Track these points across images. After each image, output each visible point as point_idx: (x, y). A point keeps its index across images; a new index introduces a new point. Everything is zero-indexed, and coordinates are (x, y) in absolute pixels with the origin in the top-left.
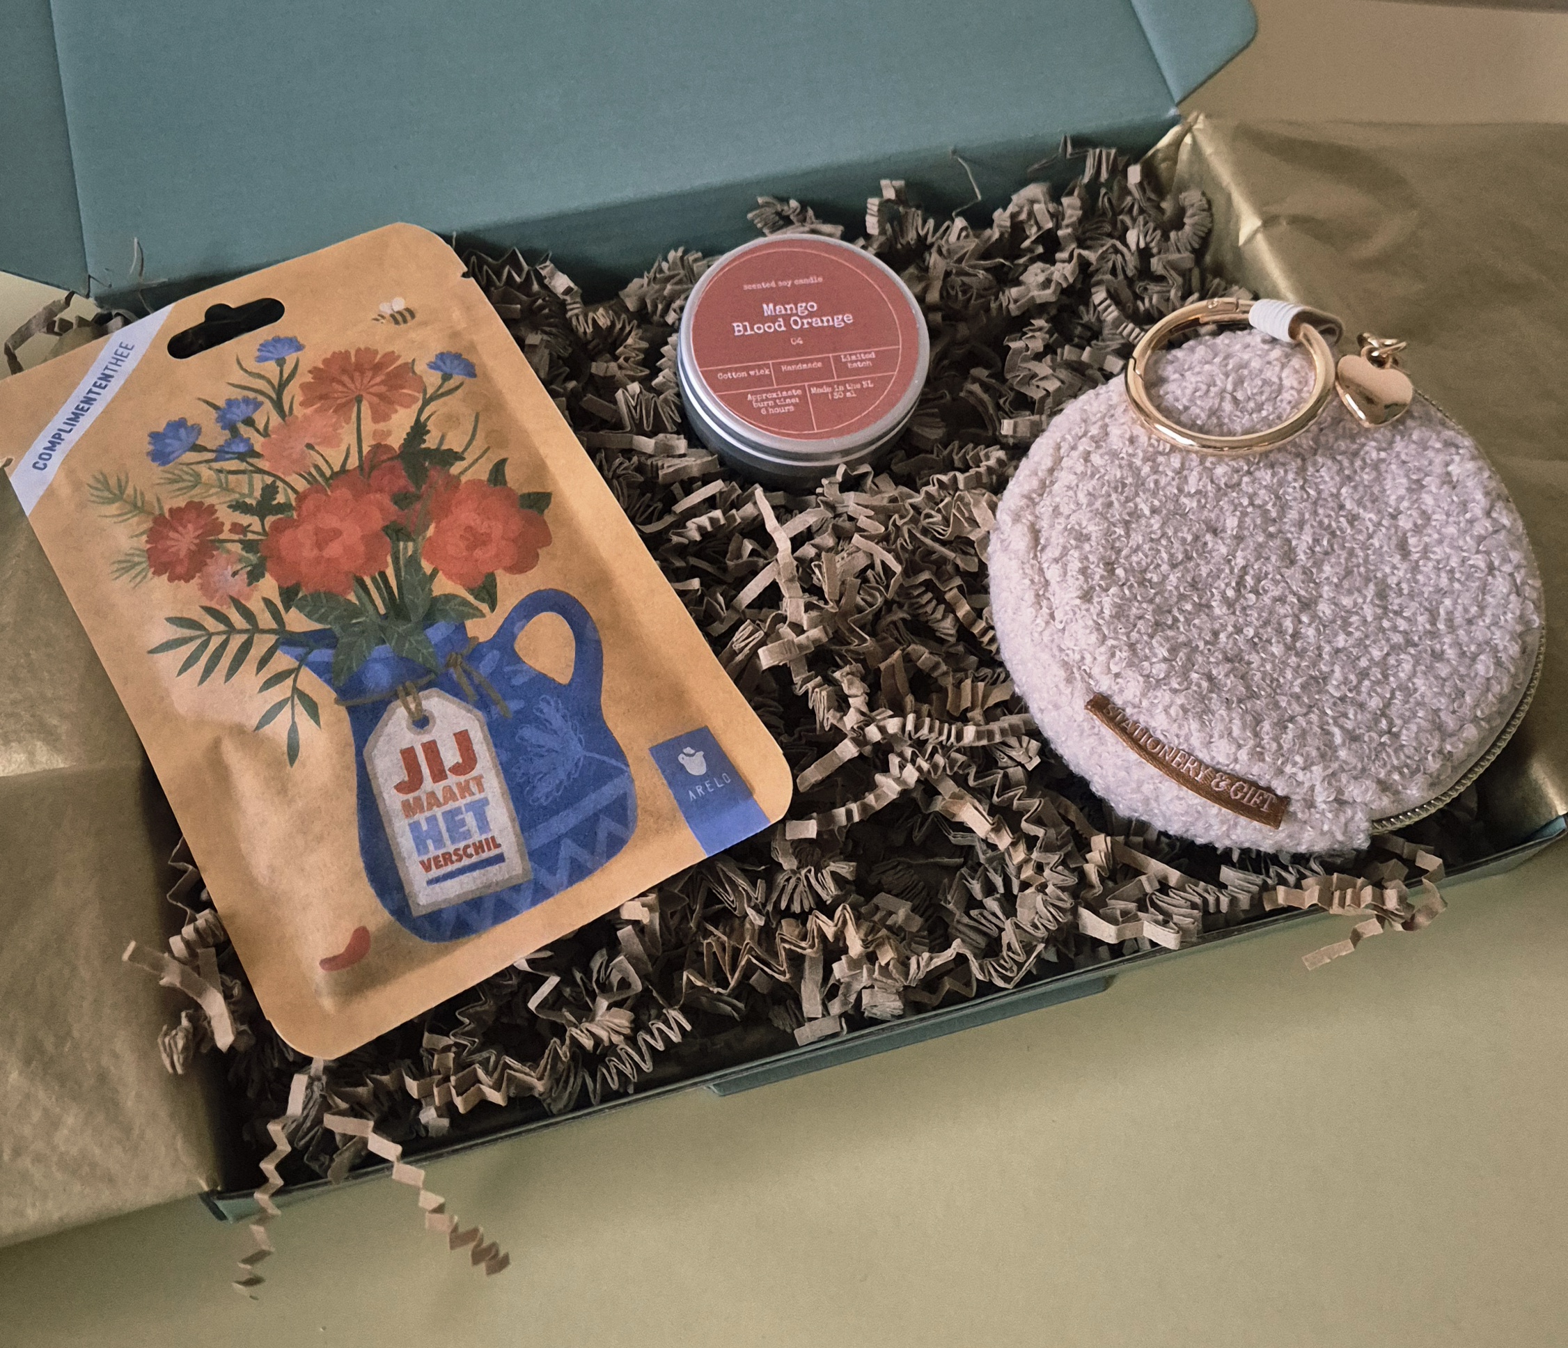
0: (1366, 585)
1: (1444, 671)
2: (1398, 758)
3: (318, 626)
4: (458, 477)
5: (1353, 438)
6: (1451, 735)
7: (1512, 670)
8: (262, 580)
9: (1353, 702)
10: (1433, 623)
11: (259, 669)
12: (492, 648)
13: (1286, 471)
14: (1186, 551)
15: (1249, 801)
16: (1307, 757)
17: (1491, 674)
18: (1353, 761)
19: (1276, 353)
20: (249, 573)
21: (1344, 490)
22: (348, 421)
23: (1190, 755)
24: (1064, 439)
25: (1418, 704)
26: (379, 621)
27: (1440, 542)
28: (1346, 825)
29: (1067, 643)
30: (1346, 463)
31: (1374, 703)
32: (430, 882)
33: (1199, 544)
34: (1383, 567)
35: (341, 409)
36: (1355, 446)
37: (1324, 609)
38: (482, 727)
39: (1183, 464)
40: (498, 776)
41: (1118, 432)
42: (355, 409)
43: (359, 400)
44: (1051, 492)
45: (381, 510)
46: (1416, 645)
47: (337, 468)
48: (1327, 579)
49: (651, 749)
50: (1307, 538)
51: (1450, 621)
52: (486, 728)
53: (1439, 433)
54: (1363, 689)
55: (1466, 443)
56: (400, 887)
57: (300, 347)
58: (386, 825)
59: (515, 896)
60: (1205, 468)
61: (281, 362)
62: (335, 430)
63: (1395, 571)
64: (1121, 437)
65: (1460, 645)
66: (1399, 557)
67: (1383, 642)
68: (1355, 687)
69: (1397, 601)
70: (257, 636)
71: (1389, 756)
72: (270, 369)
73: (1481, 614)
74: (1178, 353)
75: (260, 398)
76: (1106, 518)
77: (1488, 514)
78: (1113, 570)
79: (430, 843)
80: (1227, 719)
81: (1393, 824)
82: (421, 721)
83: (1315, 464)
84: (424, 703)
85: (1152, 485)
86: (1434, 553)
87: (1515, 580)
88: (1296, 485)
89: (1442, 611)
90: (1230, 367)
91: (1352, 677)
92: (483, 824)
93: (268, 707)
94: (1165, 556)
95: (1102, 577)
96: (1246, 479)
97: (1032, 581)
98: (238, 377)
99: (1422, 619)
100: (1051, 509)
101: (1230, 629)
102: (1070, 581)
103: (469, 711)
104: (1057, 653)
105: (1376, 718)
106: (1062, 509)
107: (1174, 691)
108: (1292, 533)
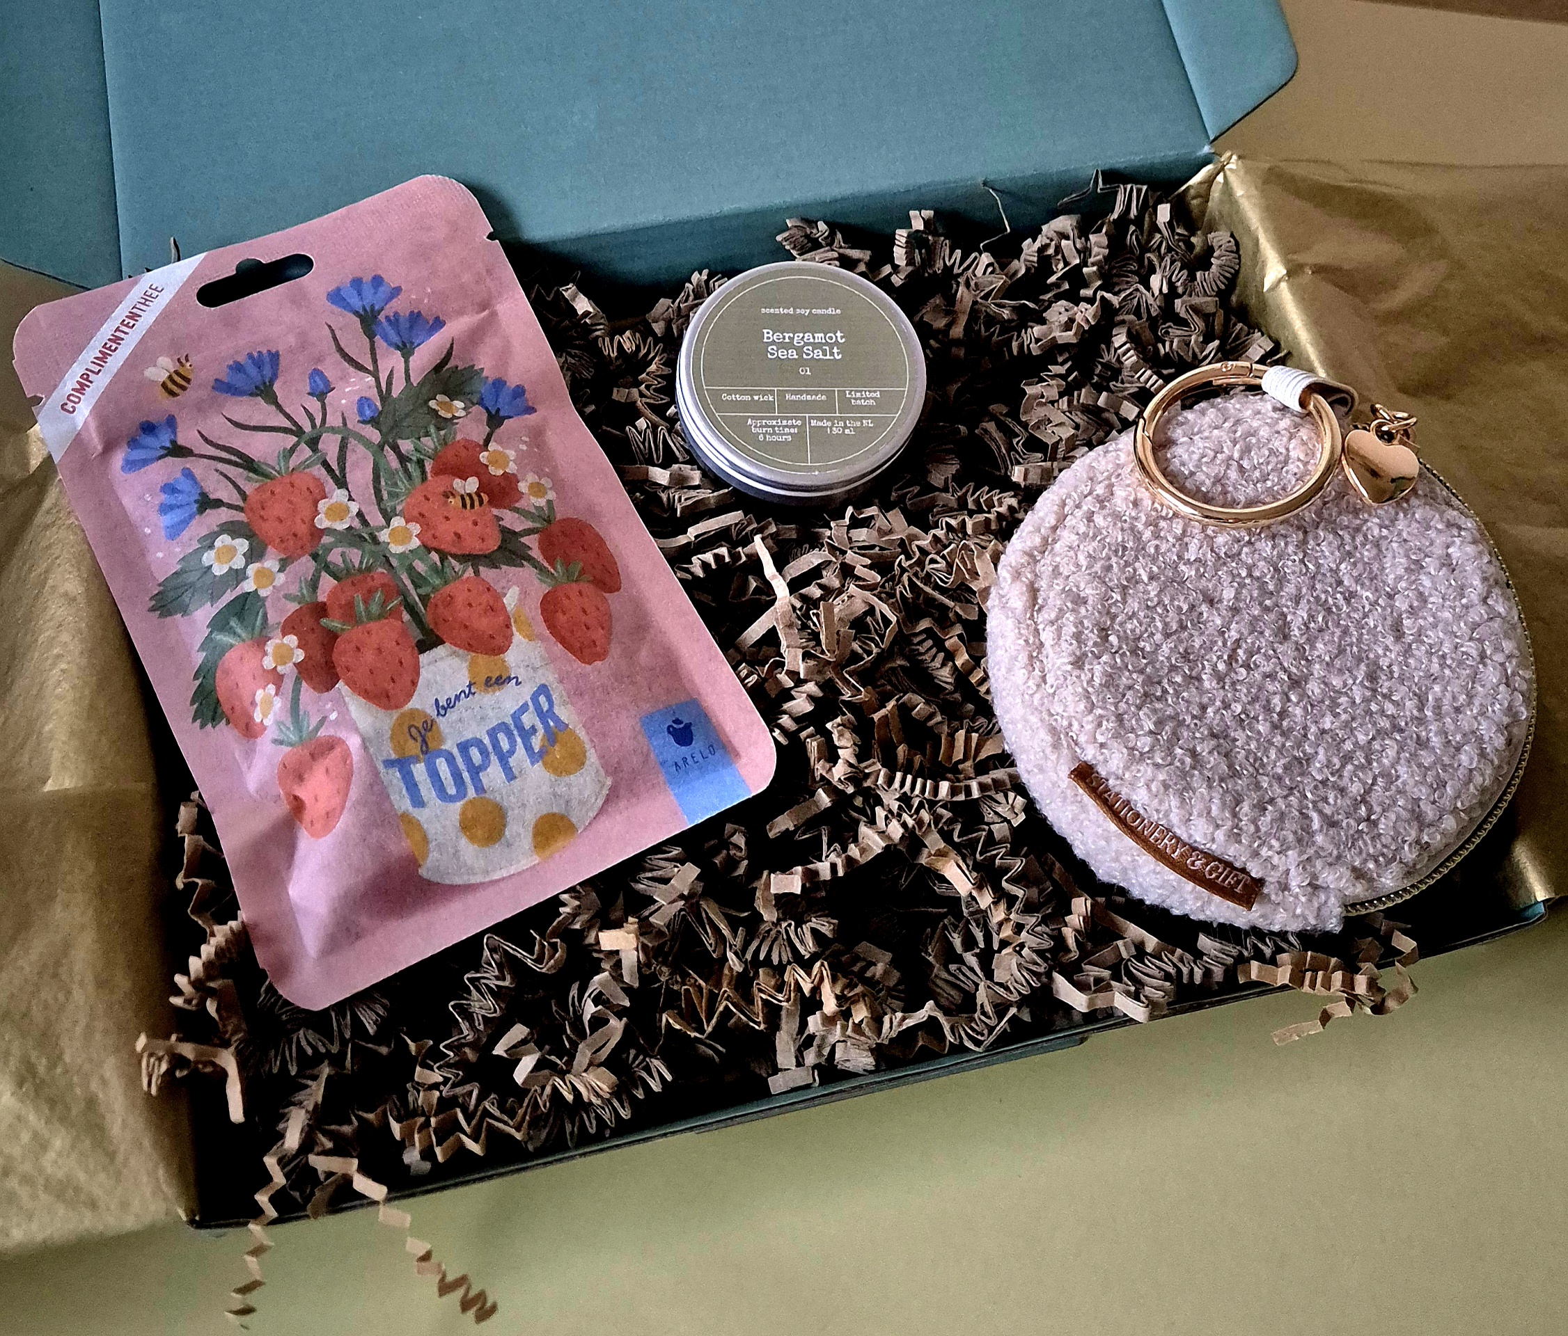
0: (1358, 665)
1: (1427, 760)
2: (1375, 847)
5: (1356, 512)
6: (1430, 825)
7: (1496, 762)
9: (1335, 787)
10: (1421, 710)
13: (1286, 544)
14: (1181, 620)
15: (1224, 880)
16: (1283, 842)
17: (1474, 765)
18: (1331, 847)
19: (1285, 423)
21: (1343, 566)
23: (1169, 830)
24: (1069, 496)
25: (1399, 792)
27: (1434, 626)
28: (1319, 909)
29: (1056, 708)
30: (1347, 538)
31: (1355, 789)
33: (1195, 614)
34: (1376, 647)
36: (1358, 522)
37: (1314, 688)
39: (1184, 531)
41: (1124, 494)
44: (1053, 549)
46: (1401, 731)
48: (1319, 657)
50: (1303, 613)
51: (1438, 708)
53: (1442, 513)
54: (1346, 774)
55: (1469, 525)
60: (1207, 536)
63: (1387, 652)
64: (1126, 499)
65: (1446, 733)
66: (1392, 639)
67: (1370, 726)
68: (1338, 770)
69: (1386, 684)
71: (1365, 844)
73: (1470, 703)
74: (1189, 415)
76: (1104, 582)
77: (1484, 601)
78: (1108, 636)
80: (1208, 798)
81: (1367, 908)
83: (1316, 537)
85: (1152, 550)
86: (1427, 637)
87: (1506, 670)
88: (1296, 558)
89: (1430, 698)
90: (1238, 434)
91: (1336, 760)
94: (1159, 625)
95: (1095, 644)
96: (1245, 550)
97: (1026, 641)
99: (1410, 705)
100: (1050, 569)
101: (1218, 703)
102: (1064, 645)
104: (1047, 718)
105: (1356, 805)
106: (1061, 570)
107: (1157, 766)
108: (1288, 607)
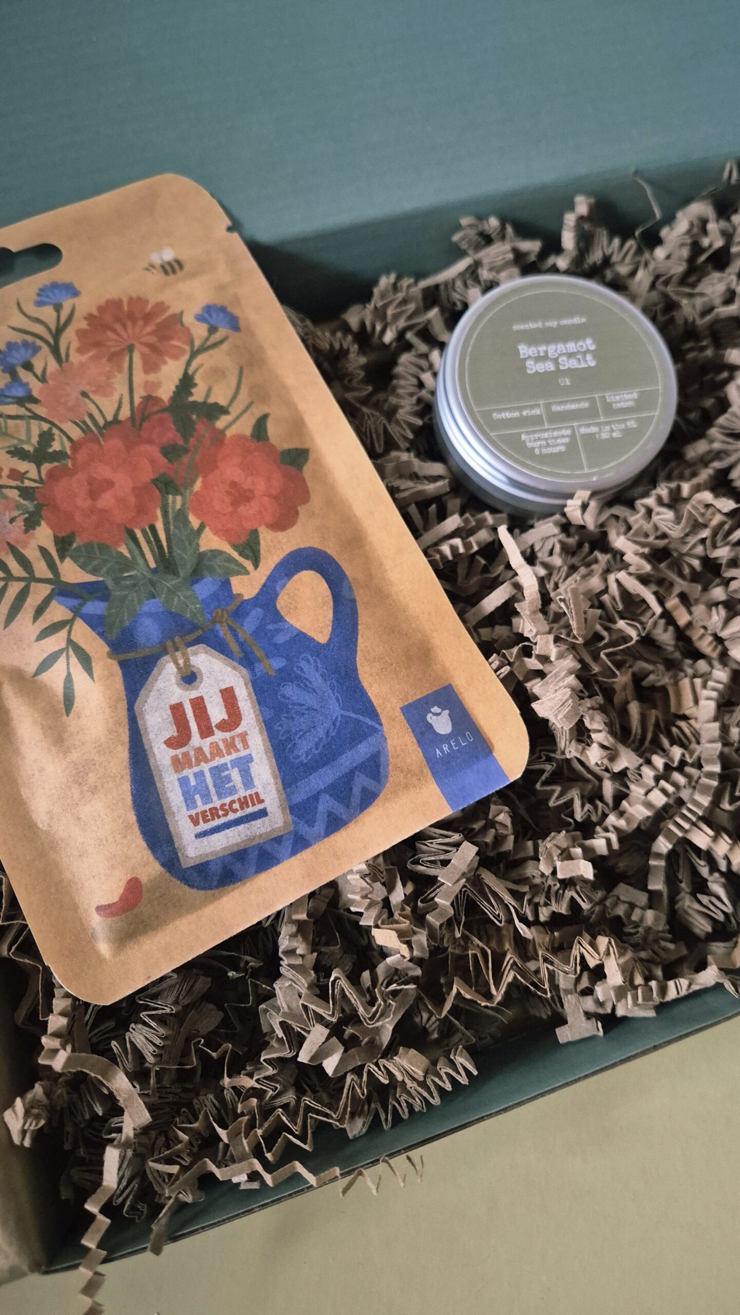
3: (89, 578)
4: (222, 432)
8: (38, 528)
11: (35, 619)
12: (256, 605)
20: (26, 520)
22: (120, 370)
26: (149, 575)
32: (199, 836)
35: (114, 357)
38: (246, 684)
40: (261, 733)
42: (127, 358)
43: (131, 349)
45: (152, 462)
47: (110, 418)
49: (402, 709)
52: (250, 685)
56: (170, 840)
57: (76, 293)
58: (156, 779)
59: (276, 845)
61: (58, 308)
62: (108, 378)
70: (33, 584)
72: (48, 314)
75: (39, 342)
79: (197, 797)
82: (190, 678)
84: (191, 658)
92: (248, 781)
93: (45, 656)
98: (19, 321)
103: (234, 668)
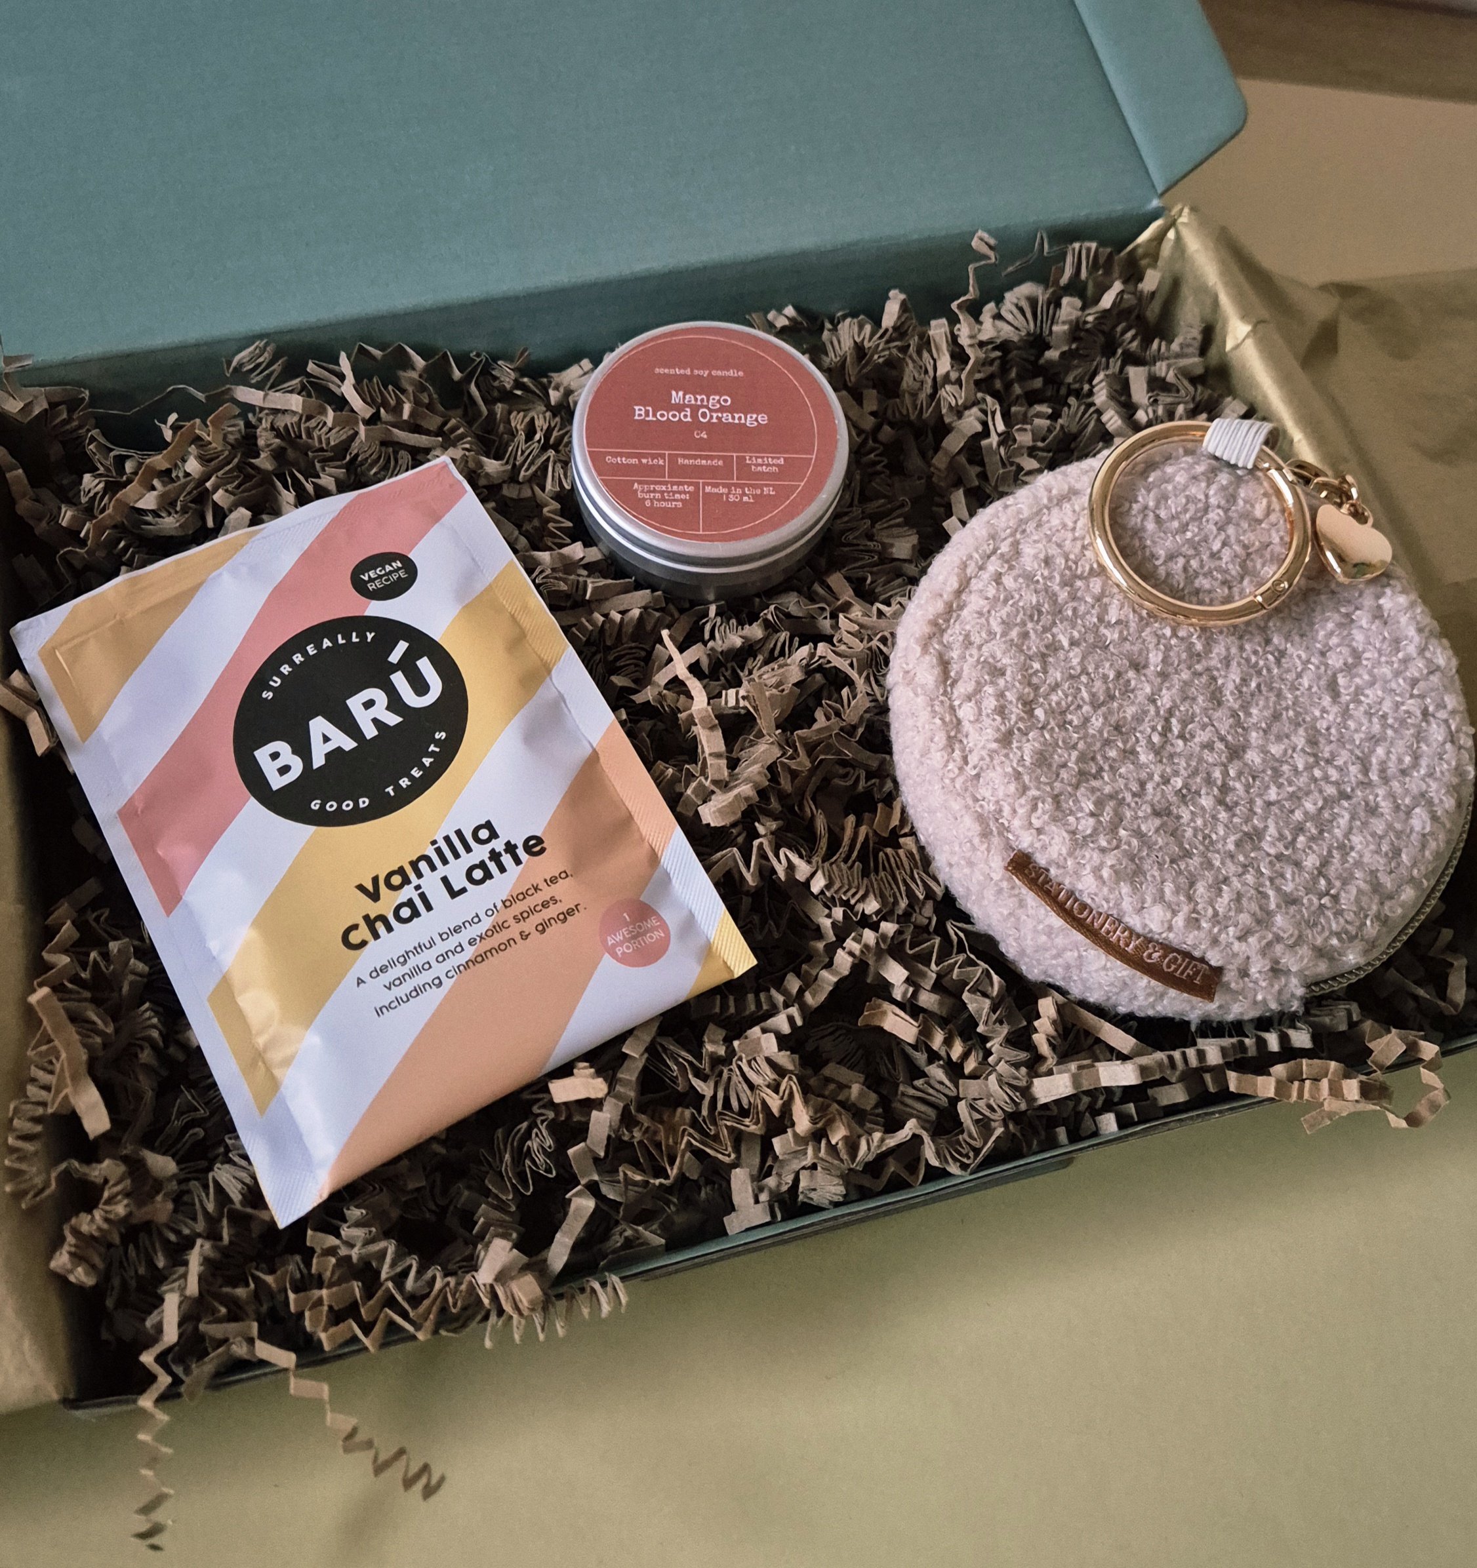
0: (1295, 731)
1: (1379, 826)
2: (1337, 923)
6: (1389, 898)
7: (1448, 826)
9: (1289, 860)
10: (1365, 773)
14: (1108, 690)
15: (1182, 973)
16: (1243, 924)
17: (1428, 829)
18: (1292, 927)
24: (970, 557)
25: (1356, 864)
27: (1372, 684)
28: (1280, 992)
29: (984, 792)
31: (1311, 862)
33: (1121, 681)
34: (1313, 710)
37: (1253, 758)
44: (959, 616)
48: (1255, 724)
50: (1235, 676)
54: (1299, 846)
63: (1327, 715)
64: (1036, 557)
65: (1394, 798)
66: (1329, 699)
67: (1316, 794)
68: (1291, 843)
69: (1327, 749)
71: (1328, 920)
73: (1415, 764)
76: (1022, 651)
77: (1422, 653)
78: (1033, 710)
80: (1160, 881)
81: (1330, 986)
85: (1070, 613)
86: (1367, 696)
87: (1449, 727)
89: (1374, 760)
91: (1287, 833)
94: (1085, 694)
95: (1021, 719)
97: (942, 720)
99: (1354, 769)
100: (961, 638)
101: (1157, 778)
102: (987, 722)
104: (972, 804)
105: (1315, 880)
106: (973, 638)
107: (1103, 850)
108: (1218, 670)
